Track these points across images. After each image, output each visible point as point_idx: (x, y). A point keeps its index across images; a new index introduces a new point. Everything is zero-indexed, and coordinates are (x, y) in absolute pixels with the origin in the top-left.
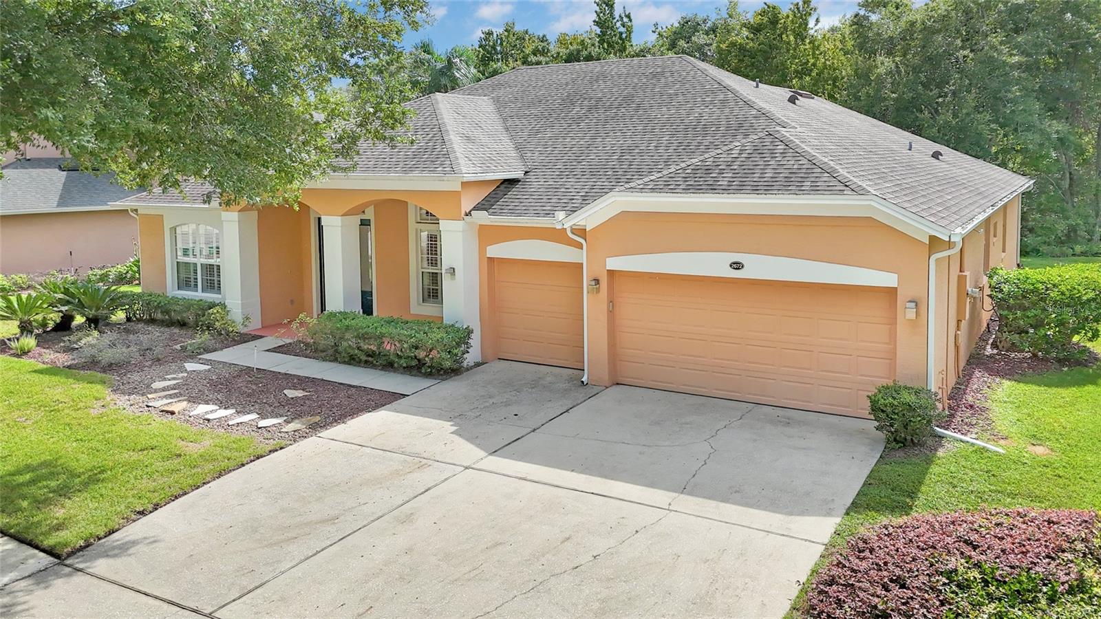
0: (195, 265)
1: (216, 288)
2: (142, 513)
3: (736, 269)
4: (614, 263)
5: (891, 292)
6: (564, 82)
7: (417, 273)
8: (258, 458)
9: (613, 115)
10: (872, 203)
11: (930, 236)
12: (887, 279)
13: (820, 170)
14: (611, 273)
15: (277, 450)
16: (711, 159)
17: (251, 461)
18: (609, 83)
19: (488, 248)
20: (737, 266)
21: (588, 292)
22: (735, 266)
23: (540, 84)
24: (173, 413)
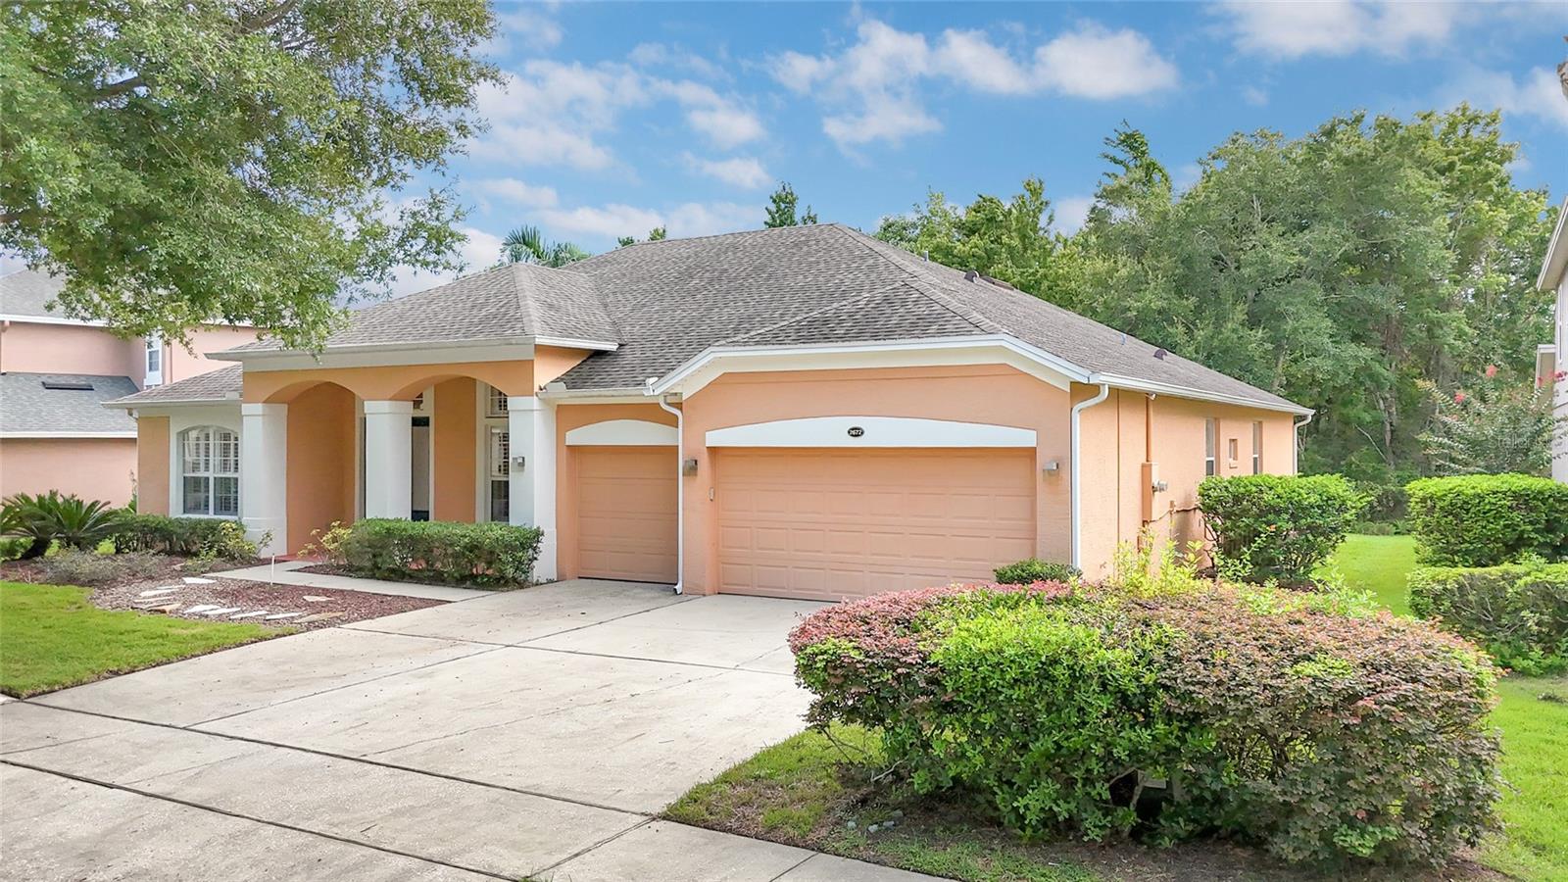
0: (207, 479)
1: (232, 508)
2: (117, 674)
3: (856, 436)
4: (716, 438)
5: (1030, 453)
6: (685, 255)
7: (485, 481)
8: (261, 640)
9: (738, 285)
10: (1003, 343)
11: (1071, 383)
12: (1025, 438)
13: (952, 314)
14: (714, 451)
15: (285, 636)
16: (833, 311)
17: (252, 642)
18: (739, 254)
19: (567, 433)
20: (856, 432)
21: (683, 475)
22: (853, 432)
23: (656, 258)
24: (164, 612)
